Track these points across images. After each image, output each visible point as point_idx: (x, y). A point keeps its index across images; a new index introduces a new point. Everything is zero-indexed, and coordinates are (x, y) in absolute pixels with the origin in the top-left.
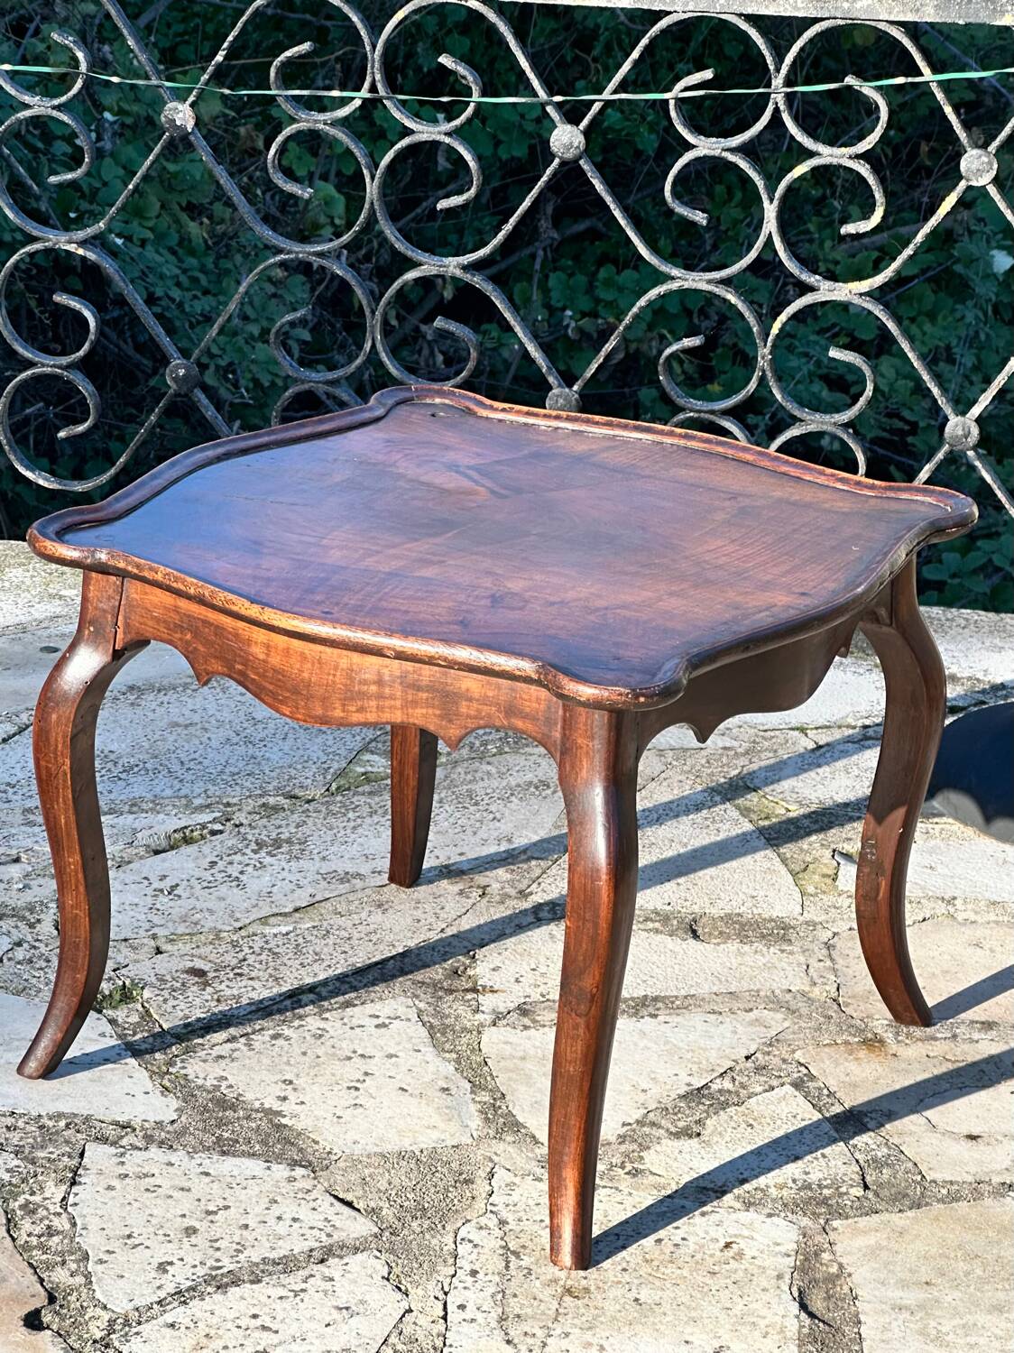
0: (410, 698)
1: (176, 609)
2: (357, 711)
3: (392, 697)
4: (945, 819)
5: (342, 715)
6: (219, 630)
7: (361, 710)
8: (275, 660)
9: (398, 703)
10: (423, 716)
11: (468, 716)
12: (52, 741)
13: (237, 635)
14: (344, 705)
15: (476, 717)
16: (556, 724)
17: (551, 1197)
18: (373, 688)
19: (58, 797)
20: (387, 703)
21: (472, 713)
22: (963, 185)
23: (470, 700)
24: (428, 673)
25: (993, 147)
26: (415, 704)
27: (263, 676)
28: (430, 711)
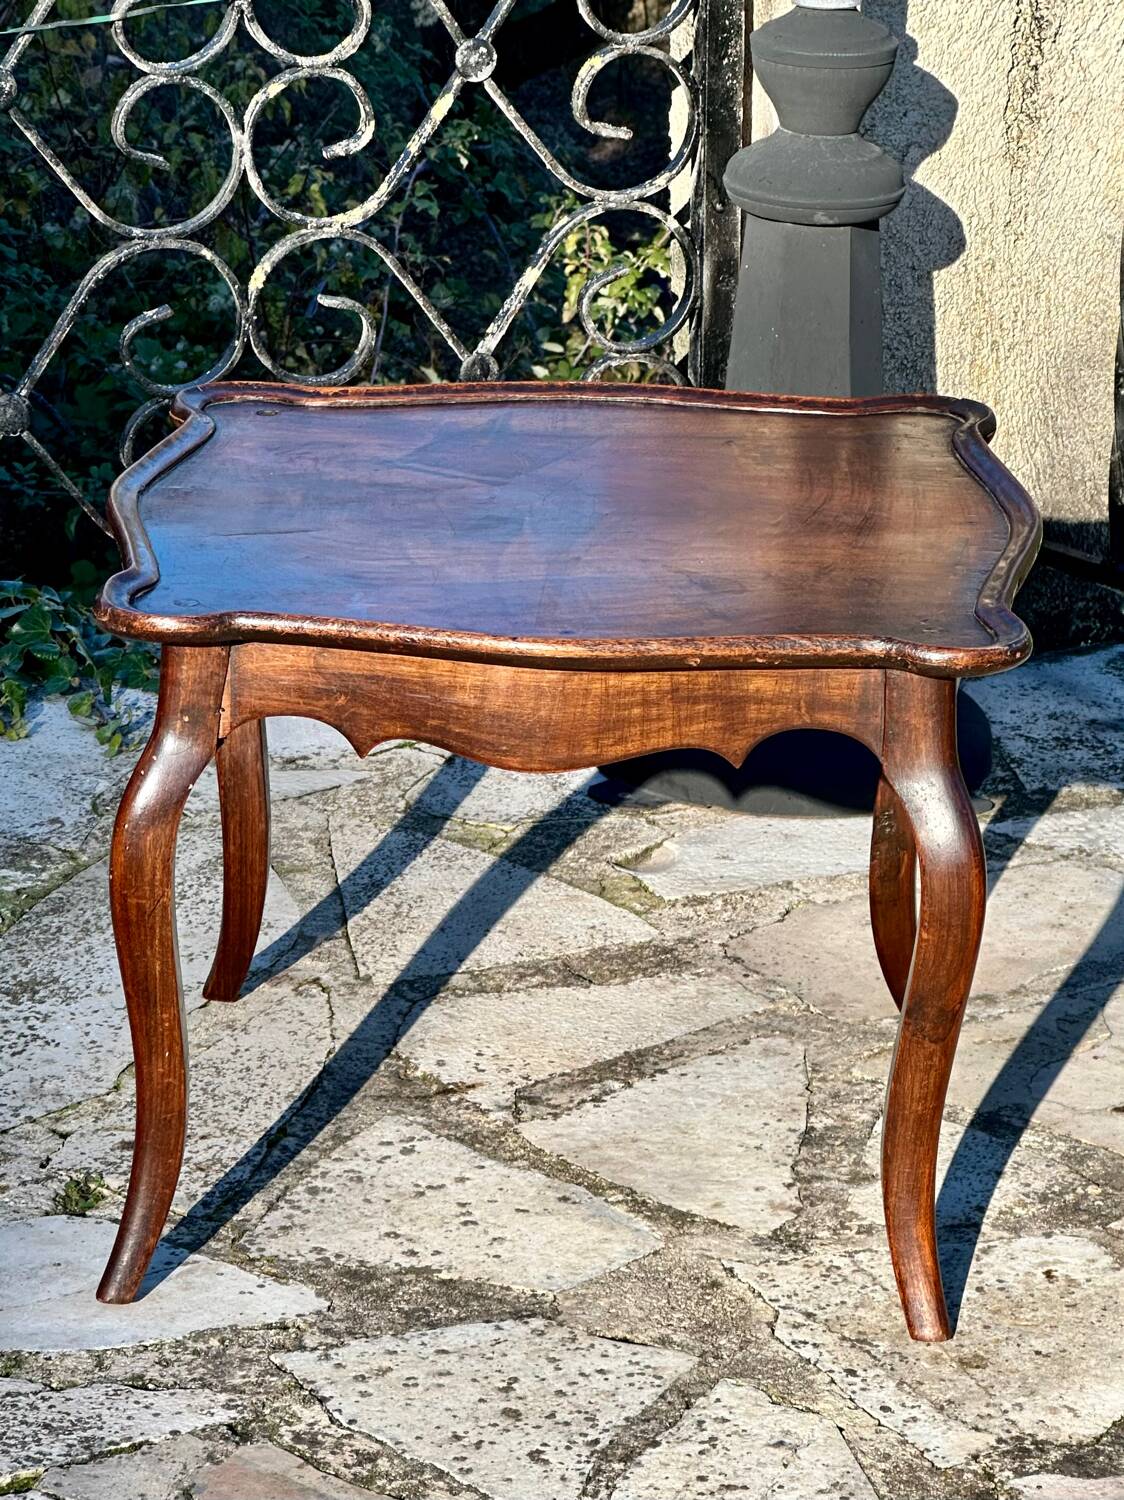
0: (683, 714)
1: (318, 670)
2: (615, 744)
3: (660, 718)
4: (672, 806)
5: (594, 752)
6: (398, 683)
7: (622, 740)
8: (495, 703)
9: (669, 723)
10: (702, 732)
11: (759, 722)
12: (148, 869)
13: (429, 686)
14: (597, 740)
15: (768, 721)
16: (875, 709)
17: (895, 1264)
18: (636, 711)
19: (153, 938)
20: (655, 726)
21: (764, 716)
22: (457, 82)
23: (760, 701)
24: (706, 680)
25: (486, 34)
26: (690, 719)
27: (477, 726)
28: (710, 725)
